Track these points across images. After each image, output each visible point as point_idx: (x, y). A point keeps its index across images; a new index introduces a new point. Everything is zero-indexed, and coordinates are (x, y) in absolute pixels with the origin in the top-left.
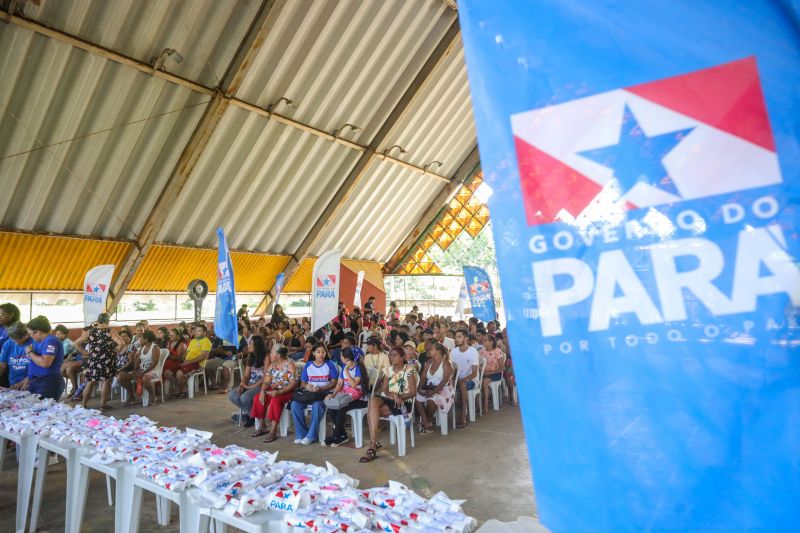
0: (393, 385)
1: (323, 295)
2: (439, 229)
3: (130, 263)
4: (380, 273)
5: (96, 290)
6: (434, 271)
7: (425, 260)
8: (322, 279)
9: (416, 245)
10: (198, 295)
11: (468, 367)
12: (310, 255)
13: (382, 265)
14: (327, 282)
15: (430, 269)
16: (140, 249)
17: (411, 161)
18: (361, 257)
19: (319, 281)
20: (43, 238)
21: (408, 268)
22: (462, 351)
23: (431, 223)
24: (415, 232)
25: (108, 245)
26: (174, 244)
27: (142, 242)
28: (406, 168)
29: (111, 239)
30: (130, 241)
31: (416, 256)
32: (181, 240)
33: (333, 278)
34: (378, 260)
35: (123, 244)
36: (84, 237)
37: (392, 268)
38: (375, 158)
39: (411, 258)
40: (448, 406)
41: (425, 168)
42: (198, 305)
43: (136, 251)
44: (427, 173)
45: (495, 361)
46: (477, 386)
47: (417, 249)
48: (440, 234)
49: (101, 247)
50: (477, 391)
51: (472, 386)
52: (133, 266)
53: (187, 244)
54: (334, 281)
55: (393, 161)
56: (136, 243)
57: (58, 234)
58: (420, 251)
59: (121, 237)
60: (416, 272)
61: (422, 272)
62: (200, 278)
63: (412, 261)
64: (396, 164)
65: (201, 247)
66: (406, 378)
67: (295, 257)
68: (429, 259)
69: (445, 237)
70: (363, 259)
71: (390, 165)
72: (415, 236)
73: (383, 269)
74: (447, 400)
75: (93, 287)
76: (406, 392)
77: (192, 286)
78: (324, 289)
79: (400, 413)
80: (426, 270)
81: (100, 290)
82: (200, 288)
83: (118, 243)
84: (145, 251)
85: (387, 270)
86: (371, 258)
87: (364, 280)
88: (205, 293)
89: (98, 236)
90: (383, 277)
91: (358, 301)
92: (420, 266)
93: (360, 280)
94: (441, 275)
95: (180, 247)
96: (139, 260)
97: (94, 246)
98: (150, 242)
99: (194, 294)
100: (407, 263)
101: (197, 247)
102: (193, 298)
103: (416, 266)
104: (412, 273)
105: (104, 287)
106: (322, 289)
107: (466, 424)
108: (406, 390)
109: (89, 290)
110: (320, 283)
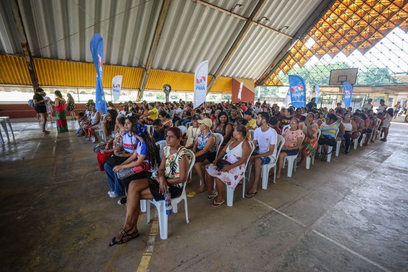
1: (199, 88)
2: (284, 63)
4: (253, 85)
5: (117, 87)
6: (279, 84)
7: (275, 78)
8: (199, 79)
9: (272, 72)
10: (167, 91)
11: (267, 145)
12: (222, 75)
13: (255, 81)
14: (201, 81)
15: (277, 83)
17: (272, 26)
18: (246, 77)
19: (197, 80)
20: (109, 66)
21: (267, 82)
22: (263, 130)
23: (280, 61)
24: (272, 65)
25: (135, 70)
26: (161, 69)
27: (147, 68)
28: (269, 30)
29: (135, 67)
30: (143, 68)
31: (271, 77)
32: (164, 67)
33: (204, 78)
34: (254, 79)
35: (140, 69)
36: (124, 66)
37: (260, 83)
38: (253, 24)
39: (269, 78)
40: (235, 183)
41: (279, 31)
42: (167, 95)
43: (146, 72)
44: (280, 34)
45: (296, 139)
46: (272, 160)
47: (272, 74)
48: (284, 66)
49: (132, 71)
50: (272, 165)
51: (268, 161)
52: (145, 78)
53: (167, 69)
54: (205, 80)
55: (262, 26)
56: (145, 69)
57: (114, 65)
58: (274, 74)
59: (140, 66)
60: (271, 85)
61: (273, 84)
62: (168, 84)
63: (269, 79)
64: (264, 29)
65: (173, 71)
66: (177, 162)
67: (214, 76)
68: (277, 78)
69: (286, 67)
71: (261, 29)
72: (272, 67)
73: (256, 83)
74: (236, 177)
75: (115, 85)
76: (178, 176)
77: (165, 87)
79: (163, 198)
80: (275, 83)
82: (168, 88)
83: (138, 69)
84: (148, 72)
85: (258, 83)
86: (250, 78)
87: (243, 86)
88: (170, 90)
89: (130, 66)
90: (255, 87)
91: (239, 96)
92: (273, 82)
93: (241, 86)
94: (282, 86)
95: (164, 71)
96: (147, 76)
97: (129, 70)
98: (150, 68)
99: (165, 90)
100: (267, 80)
101: (171, 71)
102: (165, 92)
103: (271, 82)
104: (269, 85)
105: (119, 85)
106: (199, 85)
107: (256, 193)
108: (176, 173)
109: (114, 87)
110: (198, 82)
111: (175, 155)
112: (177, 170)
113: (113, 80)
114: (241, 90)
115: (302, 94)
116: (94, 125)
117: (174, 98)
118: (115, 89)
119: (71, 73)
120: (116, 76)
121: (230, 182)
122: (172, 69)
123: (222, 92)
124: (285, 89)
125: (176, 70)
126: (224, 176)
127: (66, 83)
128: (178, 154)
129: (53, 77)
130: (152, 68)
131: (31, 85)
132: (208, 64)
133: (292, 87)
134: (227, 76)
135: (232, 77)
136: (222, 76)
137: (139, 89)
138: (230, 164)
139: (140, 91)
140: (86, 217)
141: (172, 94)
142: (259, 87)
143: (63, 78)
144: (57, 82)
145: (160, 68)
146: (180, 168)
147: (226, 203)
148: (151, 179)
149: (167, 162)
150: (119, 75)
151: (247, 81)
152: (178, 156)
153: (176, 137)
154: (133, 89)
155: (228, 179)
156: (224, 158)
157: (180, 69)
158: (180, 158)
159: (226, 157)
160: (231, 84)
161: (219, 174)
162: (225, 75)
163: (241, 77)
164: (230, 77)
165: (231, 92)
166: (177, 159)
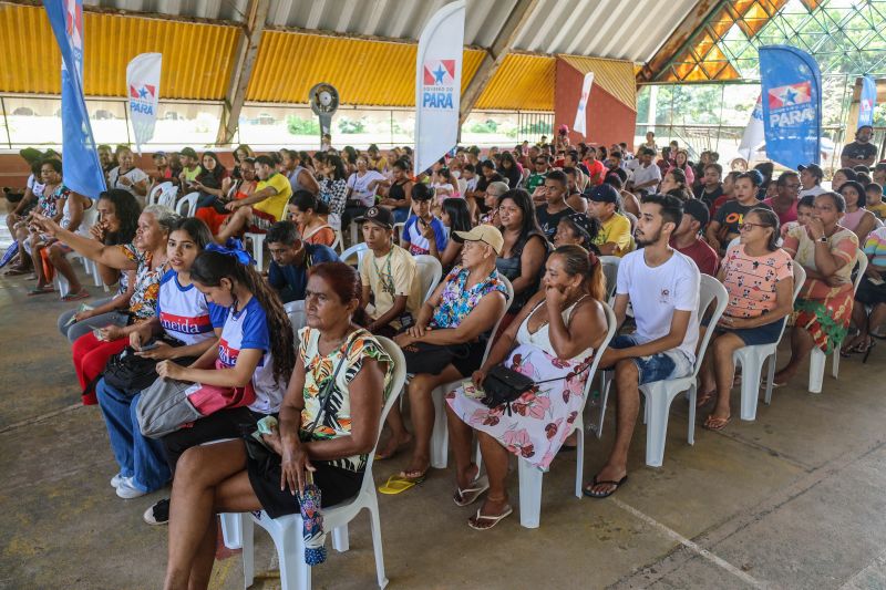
1: (433, 103)
3: (242, 58)
4: (633, 82)
5: (143, 93)
6: (726, 76)
7: (713, 55)
8: (433, 70)
9: (701, 29)
10: (324, 107)
12: (517, 48)
13: (638, 66)
14: (440, 74)
15: (720, 73)
16: (249, 35)
18: (604, 53)
19: (427, 73)
20: (113, 18)
21: (682, 70)
22: (652, 261)
25: (206, 31)
26: (303, 29)
27: (250, 25)
29: (209, 21)
30: (237, 24)
31: (699, 50)
32: (313, 21)
34: (633, 58)
35: (228, 28)
36: (170, 17)
37: (655, 72)
39: (689, 53)
40: (546, 449)
42: (325, 122)
43: (246, 39)
46: (681, 367)
47: (702, 38)
48: (747, 8)
49: (197, 35)
51: (665, 369)
52: (244, 63)
53: (322, 29)
54: (452, 72)
56: (245, 29)
57: (131, 13)
58: (707, 40)
59: (224, 17)
60: (696, 79)
61: (704, 78)
62: (327, 82)
63: (691, 60)
65: (344, 35)
66: (341, 381)
67: (491, 52)
68: (721, 54)
69: (754, 12)
70: (607, 57)
72: (700, 13)
73: (641, 73)
74: (551, 430)
75: (138, 89)
76: (344, 431)
77: (315, 94)
78: (435, 90)
79: (292, 507)
80: (713, 74)
81: (149, 95)
82: (326, 98)
83: (219, 28)
84: (255, 39)
85: (647, 75)
86: (620, 55)
87: (594, 85)
88: (335, 104)
89: (189, 15)
90: (638, 87)
91: (580, 124)
92: (703, 69)
93: (587, 88)
94: (737, 81)
95: (312, 35)
96: (252, 53)
97: (186, 32)
98: (260, 24)
99: (316, 105)
100: (682, 61)
101: (337, 34)
102: (317, 113)
103: (697, 68)
104: (689, 78)
105: (152, 90)
106: (432, 90)
107: (624, 479)
108: (340, 422)
109: (135, 94)
110: (428, 79)
111: (334, 358)
112: (344, 412)
113: (129, 69)
114: (584, 102)
115: (809, 114)
117: (352, 128)
118: (136, 101)
120: (139, 57)
121: (531, 447)
122: (342, 27)
123: (518, 110)
124: (749, 95)
125: (353, 32)
126: (506, 428)
128: (345, 355)
130: (268, 25)
132: (462, 14)
133: (771, 91)
134: (538, 52)
135: (556, 52)
136: (521, 49)
137: (224, 99)
139: (230, 108)
140: (29, 570)
141: (340, 117)
142: (655, 88)
145: (296, 25)
146: (352, 404)
147: (515, 516)
148: (255, 442)
149: (310, 381)
150: (152, 50)
151: (609, 67)
152: (346, 364)
153: (337, 297)
154: (205, 99)
155: (525, 436)
156: (510, 363)
157: (371, 27)
158: (350, 371)
159: (518, 359)
160: (552, 79)
161: (493, 421)
162: (531, 48)
163: (587, 52)
164: (549, 55)
165: (551, 106)
166: (342, 374)
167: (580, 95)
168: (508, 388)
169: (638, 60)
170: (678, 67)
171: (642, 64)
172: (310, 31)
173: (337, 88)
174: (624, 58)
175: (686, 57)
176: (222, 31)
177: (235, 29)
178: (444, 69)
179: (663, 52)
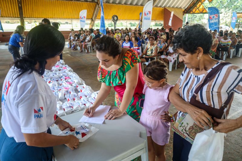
0: (149, 51)
1: (146, 19)
3: (96, 10)
4: (182, 13)
5: (83, 18)
6: (204, 12)
7: (201, 7)
8: (146, 13)
9: (199, 1)
10: (115, 20)
12: (156, 6)
13: (183, 10)
14: (148, 14)
15: (203, 11)
16: (98, 5)
18: (175, 7)
19: (145, 13)
21: (194, 10)
25: (89, 4)
26: (109, 3)
27: (99, 2)
29: (90, 2)
30: (96, 2)
31: (198, 6)
33: (150, 12)
34: (182, 8)
35: (94, 3)
36: (82, 1)
37: (188, 11)
39: (196, 6)
40: (173, 61)
42: (115, 24)
43: (98, 6)
47: (199, 3)
49: (87, 5)
53: (113, 3)
54: (150, 13)
57: (75, 1)
58: (200, 3)
59: (93, 1)
60: (197, 12)
61: (199, 12)
62: (116, 15)
63: (196, 8)
65: (118, 4)
66: (154, 49)
68: (203, 6)
70: (176, 7)
73: (184, 11)
74: (174, 59)
75: (82, 17)
76: (153, 54)
77: (113, 17)
78: (147, 16)
80: (201, 11)
81: (84, 18)
82: (116, 18)
83: (92, 3)
85: (186, 12)
86: (179, 7)
87: (174, 15)
88: (117, 19)
90: (183, 14)
91: (170, 24)
92: (199, 10)
93: (172, 15)
97: (85, 4)
99: (114, 20)
100: (194, 8)
101: (116, 4)
102: (113, 21)
103: (197, 10)
104: (195, 12)
105: (85, 17)
106: (146, 17)
109: (81, 18)
110: (145, 15)
111: (153, 47)
112: (154, 52)
113: (80, 13)
114: (171, 18)
115: (217, 20)
116: (87, 42)
118: (81, 20)
119: (45, 8)
120: (82, 11)
121: (171, 61)
122: (117, 2)
123: (155, 20)
125: (120, 3)
126: (169, 58)
127: (41, 16)
129: (33, 11)
131: (18, 17)
132: (152, 3)
134: (160, 7)
135: (164, 7)
137: (92, 19)
138: (171, 53)
139: (93, 21)
141: (118, 22)
142: (187, 15)
143: (39, 12)
144: (35, 15)
151: (177, 10)
155: (171, 59)
156: (168, 52)
157: (123, 2)
160: (163, 13)
161: (167, 57)
162: (159, 6)
163: (172, 6)
164: (163, 7)
165: (163, 19)
166: (154, 48)
167: (170, 17)
168: (168, 54)
169: (183, 8)
170: (193, 9)
171: (184, 9)
172: (111, 3)
173: (118, 16)
174: (180, 8)
175: (195, 7)
176: (93, 4)
177: (95, 3)
178: (148, 13)
179: (189, 6)
